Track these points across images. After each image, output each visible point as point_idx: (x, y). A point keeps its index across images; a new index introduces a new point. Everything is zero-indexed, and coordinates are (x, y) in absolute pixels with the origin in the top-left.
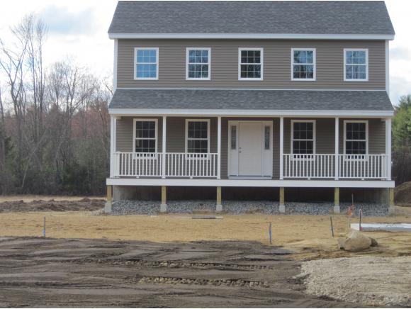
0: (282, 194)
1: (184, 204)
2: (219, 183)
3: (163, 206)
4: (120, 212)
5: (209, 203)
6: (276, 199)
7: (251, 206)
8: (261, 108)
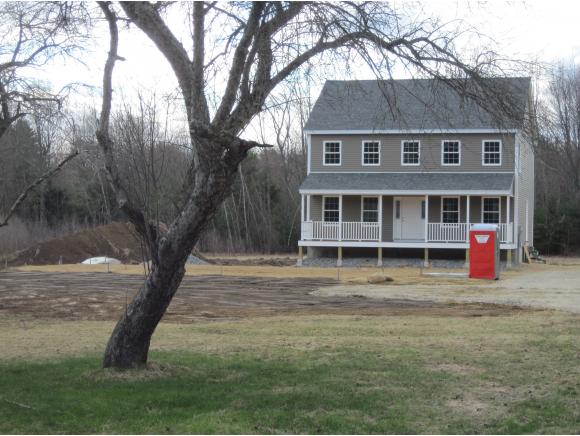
0: (426, 253)
1: (355, 260)
2: (381, 245)
3: (340, 261)
4: (308, 265)
5: (374, 259)
6: (423, 257)
7: (404, 262)
8: (411, 188)
